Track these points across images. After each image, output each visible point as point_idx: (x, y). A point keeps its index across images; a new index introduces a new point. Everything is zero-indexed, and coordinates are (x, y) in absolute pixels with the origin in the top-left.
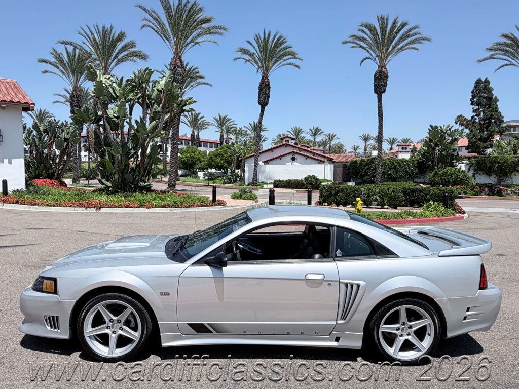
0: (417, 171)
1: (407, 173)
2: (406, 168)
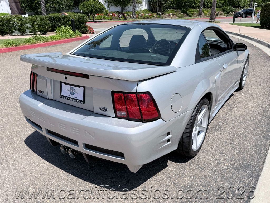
0: (73, 4)
1: (67, 6)
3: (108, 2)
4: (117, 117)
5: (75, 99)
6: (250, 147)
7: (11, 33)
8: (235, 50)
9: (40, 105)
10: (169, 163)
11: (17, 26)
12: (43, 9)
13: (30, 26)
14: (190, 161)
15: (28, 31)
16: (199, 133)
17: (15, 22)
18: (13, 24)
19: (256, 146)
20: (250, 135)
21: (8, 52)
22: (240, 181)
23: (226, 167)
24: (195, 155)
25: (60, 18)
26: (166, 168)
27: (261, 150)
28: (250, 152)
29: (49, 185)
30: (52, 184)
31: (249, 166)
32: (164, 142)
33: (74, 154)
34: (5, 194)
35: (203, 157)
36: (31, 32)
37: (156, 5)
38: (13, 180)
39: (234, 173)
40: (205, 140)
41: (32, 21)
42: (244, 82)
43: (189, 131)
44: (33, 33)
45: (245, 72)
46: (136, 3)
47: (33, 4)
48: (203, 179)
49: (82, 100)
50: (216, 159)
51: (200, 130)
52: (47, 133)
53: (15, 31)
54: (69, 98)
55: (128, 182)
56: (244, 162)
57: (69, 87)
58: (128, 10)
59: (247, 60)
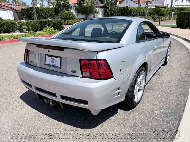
0: (54, 13)
1: (50, 14)
2: (49, 12)
3: (77, 12)
4: (83, 77)
5: (55, 66)
6: (174, 101)
7: (13, 31)
8: (162, 38)
9: (31, 71)
10: (119, 110)
11: (17, 27)
12: (35, 16)
13: (26, 27)
14: (133, 110)
15: (25, 30)
16: (139, 90)
17: (16, 24)
18: (15, 26)
19: (178, 100)
20: (173, 93)
21: (12, 42)
22: (168, 122)
23: (158, 113)
24: (137, 105)
25: (45, 22)
26: (117, 114)
27: (181, 102)
28: (174, 103)
29: (36, 125)
30: (38, 124)
31: (173, 113)
32: (115, 95)
33: (53, 104)
34: (6, 130)
35: (142, 107)
36: (27, 31)
37: (109, 14)
38: (11, 122)
39: (163, 117)
40: (143, 96)
41: (27, 23)
42: (168, 60)
43: (132, 88)
44: (28, 32)
45: (168, 53)
46: (95, 12)
47: (28, 13)
48: (143, 121)
49: (60, 66)
50: (151, 108)
51: (140, 88)
52: (35, 90)
53: (17, 30)
54: (51, 66)
55: (90, 123)
56: (170, 110)
57: (51, 58)
58: (90, 17)
59: (170, 45)
